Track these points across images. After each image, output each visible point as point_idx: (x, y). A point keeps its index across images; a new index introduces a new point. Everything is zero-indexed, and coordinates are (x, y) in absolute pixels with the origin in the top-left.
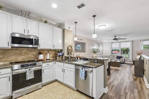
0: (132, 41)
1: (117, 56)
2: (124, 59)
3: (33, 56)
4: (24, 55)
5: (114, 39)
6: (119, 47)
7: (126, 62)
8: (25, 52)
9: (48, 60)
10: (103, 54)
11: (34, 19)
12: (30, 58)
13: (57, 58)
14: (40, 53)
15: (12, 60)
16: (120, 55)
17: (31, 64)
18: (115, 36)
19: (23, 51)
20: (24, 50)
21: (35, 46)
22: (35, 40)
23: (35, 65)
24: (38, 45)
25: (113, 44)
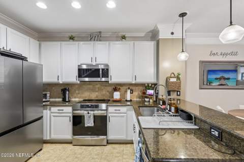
3: (108, 93)
4: (97, 92)
8: (98, 88)
9: (128, 101)
11: (107, 39)
12: (104, 95)
13: (147, 100)
14: (115, 90)
15: (86, 97)
17: (92, 105)
19: (97, 86)
20: (97, 84)
21: (103, 79)
22: (103, 70)
23: (97, 107)
24: (108, 77)
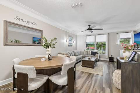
0: (109, 34)
1: (92, 52)
2: (99, 55)
5: (88, 29)
6: (94, 41)
7: (101, 59)
10: (76, 50)
16: (95, 51)
18: (89, 26)
25: (87, 37)
